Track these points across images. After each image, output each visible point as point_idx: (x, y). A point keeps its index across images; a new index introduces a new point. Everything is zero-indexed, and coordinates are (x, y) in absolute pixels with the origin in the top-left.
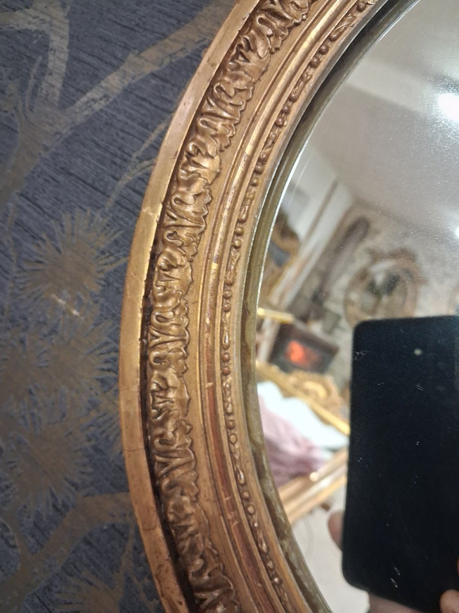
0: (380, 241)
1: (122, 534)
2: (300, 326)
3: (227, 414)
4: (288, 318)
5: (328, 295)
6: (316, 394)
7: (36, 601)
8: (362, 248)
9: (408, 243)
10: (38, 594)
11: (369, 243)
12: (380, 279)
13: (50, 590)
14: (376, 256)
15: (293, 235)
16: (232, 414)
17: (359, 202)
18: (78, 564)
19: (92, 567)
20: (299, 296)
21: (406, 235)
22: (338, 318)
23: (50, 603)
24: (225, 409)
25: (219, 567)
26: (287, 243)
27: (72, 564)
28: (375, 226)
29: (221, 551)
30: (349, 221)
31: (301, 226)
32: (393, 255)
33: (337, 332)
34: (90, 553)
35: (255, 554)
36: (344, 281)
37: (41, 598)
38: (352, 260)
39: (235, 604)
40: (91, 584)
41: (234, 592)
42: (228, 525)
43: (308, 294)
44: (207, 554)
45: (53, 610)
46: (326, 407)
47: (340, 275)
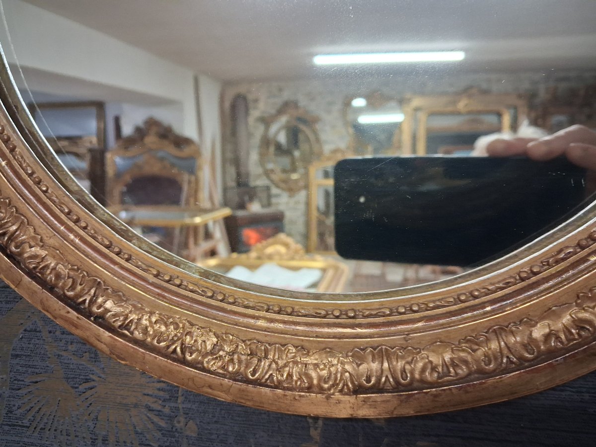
0: (263, 106)
1: (35, 331)
2: (240, 213)
3: (30, 175)
4: (227, 212)
5: (248, 175)
6: (279, 253)
7: (6, 428)
8: (251, 120)
9: (286, 95)
10: (5, 423)
11: (255, 114)
12: (282, 138)
13: (11, 412)
14: (266, 121)
15: (187, 141)
16: (33, 173)
17: (226, 84)
18: (19, 377)
19: (30, 370)
20: (225, 190)
21: (280, 90)
22: (268, 188)
23: (17, 421)
24: (27, 173)
25: (84, 275)
26: (187, 151)
27: (15, 380)
28: (250, 97)
29: (79, 264)
30: (227, 104)
31: (189, 130)
32: (280, 112)
33: (274, 200)
34: (22, 362)
35: (103, 251)
36: (254, 156)
37: (9, 423)
38: (250, 135)
39: (107, 289)
40: (37, 382)
41: (102, 282)
42: (74, 245)
43: (232, 183)
44: (72, 273)
45: (22, 423)
46: (292, 259)
47: (248, 154)
